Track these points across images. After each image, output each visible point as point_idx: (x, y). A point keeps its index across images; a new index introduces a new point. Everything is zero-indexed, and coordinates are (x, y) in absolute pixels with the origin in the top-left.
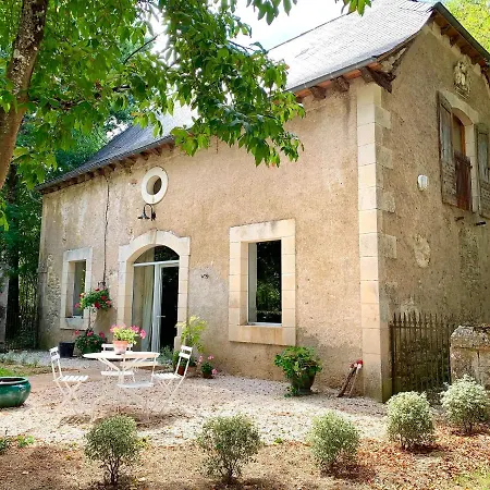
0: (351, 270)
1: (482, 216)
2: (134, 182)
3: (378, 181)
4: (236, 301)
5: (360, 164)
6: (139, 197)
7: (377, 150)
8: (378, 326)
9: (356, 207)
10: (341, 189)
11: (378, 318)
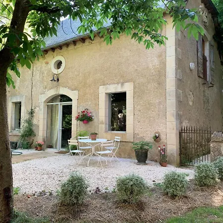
0: (162, 106)
1: (211, 83)
2: (47, 63)
3: (176, 64)
4: (102, 121)
5: (167, 56)
6: (50, 70)
7: (176, 49)
8: (175, 132)
9: (165, 76)
10: (157, 68)
11: (175, 128)
